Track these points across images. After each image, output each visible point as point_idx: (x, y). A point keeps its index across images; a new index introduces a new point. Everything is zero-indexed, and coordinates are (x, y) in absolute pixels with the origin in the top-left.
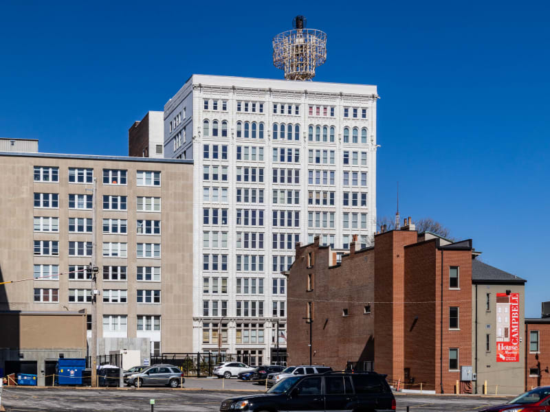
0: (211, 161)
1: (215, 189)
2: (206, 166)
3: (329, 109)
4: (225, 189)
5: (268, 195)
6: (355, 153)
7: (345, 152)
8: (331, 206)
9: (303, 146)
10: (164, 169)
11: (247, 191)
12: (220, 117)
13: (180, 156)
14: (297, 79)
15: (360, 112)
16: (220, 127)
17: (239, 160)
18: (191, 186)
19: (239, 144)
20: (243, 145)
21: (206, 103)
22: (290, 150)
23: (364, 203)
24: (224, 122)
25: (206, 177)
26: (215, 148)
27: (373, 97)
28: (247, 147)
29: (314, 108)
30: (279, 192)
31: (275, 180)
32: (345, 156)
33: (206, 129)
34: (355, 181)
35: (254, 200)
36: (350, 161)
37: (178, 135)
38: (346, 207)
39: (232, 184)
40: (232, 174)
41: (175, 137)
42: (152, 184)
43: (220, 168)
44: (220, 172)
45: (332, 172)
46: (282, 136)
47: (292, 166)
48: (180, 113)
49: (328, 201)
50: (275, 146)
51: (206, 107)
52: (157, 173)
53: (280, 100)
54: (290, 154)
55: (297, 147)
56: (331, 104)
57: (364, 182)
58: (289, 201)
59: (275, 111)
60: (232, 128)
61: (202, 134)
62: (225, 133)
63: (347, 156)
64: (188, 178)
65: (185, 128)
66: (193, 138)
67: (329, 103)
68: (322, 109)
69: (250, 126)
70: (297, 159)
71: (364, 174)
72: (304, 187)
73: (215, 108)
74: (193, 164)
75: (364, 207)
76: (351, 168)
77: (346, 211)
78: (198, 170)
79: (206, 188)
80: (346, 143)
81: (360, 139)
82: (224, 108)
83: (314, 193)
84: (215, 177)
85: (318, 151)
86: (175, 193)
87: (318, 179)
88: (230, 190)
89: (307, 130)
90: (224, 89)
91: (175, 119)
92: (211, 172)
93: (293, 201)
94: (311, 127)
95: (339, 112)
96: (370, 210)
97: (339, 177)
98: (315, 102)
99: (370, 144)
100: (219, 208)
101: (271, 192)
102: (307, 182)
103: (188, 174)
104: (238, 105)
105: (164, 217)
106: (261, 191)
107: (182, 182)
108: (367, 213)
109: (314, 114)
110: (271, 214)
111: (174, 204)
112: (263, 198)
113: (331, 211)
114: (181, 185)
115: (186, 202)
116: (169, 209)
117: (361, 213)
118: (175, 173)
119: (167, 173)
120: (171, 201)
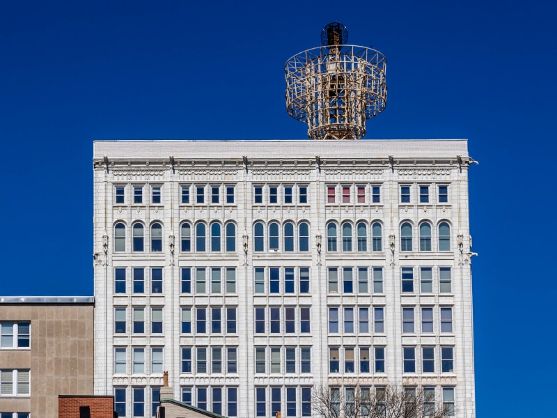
0: (129, 298)
1: (139, 349)
2: (120, 308)
3: (369, 188)
4: (158, 349)
5: (245, 358)
6: (426, 269)
7: (404, 269)
8: (378, 374)
9: (317, 262)
10: (35, 316)
11: (202, 351)
12: (145, 215)
15: (433, 192)
16: (147, 234)
17: (186, 294)
18: (91, 346)
19: (187, 264)
20: (194, 264)
21: (120, 192)
22: (289, 270)
24: (156, 225)
25: (120, 327)
26: (139, 273)
27: (460, 162)
28: (201, 269)
29: (338, 191)
30: (268, 351)
31: (260, 328)
32: (404, 276)
33: (120, 239)
34: (427, 324)
35: (217, 367)
36: (417, 285)
38: (409, 374)
39: (172, 339)
40: (171, 321)
42: (15, 346)
43: (147, 311)
44: (147, 318)
45: (379, 309)
46: (274, 244)
47: (295, 299)
49: (372, 365)
50: (260, 264)
51: (120, 199)
52: (24, 324)
53: (268, 177)
54: (290, 277)
55: (305, 264)
56: (372, 180)
57: (447, 324)
58: (290, 367)
59: (258, 200)
60: (170, 233)
61: (110, 249)
62: (157, 245)
63: (411, 276)
64: (85, 332)
66: (94, 258)
67: (368, 177)
68: (353, 189)
69: (208, 230)
70: (305, 287)
71: (446, 309)
72: (319, 339)
73: (138, 199)
74: (93, 304)
75: (448, 374)
76: (417, 298)
77: (410, 382)
78: (103, 318)
80: (407, 253)
81: (435, 242)
83: (341, 351)
85: (348, 269)
86: (58, 361)
87: (349, 323)
88: (167, 352)
89: (323, 231)
90: (156, 164)
92: (129, 318)
94: (331, 225)
95: (390, 193)
96: (460, 380)
97: (393, 317)
98: (339, 178)
99: (457, 251)
100: (145, 386)
101: (252, 351)
102: (325, 329)
103: (83, 324)
104: (184, 192)
105: (38, 405)
106: (232, 350)
107: (70, 339)
108: (454, 386)
109: (338, 200)
110: (253, 394)
111: (57, 381)
112: (235, 363)
113: (377, 384)
114: (69, 344)
115: (80, 377)
116: (45, 390)
117: (442, 386)
118: (58, 323)
119: (43, 323)
120: (51, 375)
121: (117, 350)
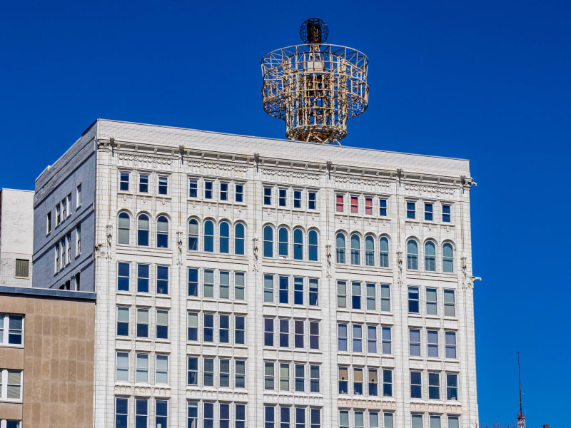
0: (132, 297)
1: (142, 355)
2: (123, 308)
3: (376, 200)
4: (163, 356)
5: (254, 372)
6: (431, 290)
7: (410, 288)
8: (387, 398)
9: (326, 273)
10: (30, 310)
11: (209, 361)
12: (153, 206)
13: (68, 284)
14: (312, 139)
15: (437, 210)
16: (153, 227)
17: (192, 297)
18: (90, 350)
19: (194, 264)
20: (201, 265)
21: (125, 178)
22: (299, 279)
23: (452, 394)
24: (163, 218)
25: (122, 329)
26: (143, 269)
27: (463, 182)
28: (209, 271)
29: (347, 199)
30: (277, 366)
31: (269, 340)
32: (411, 295)
33: (124, 229)
34: (433, 347)
35: (224, 380)
36: (423, 306)
37: (63, 240)
38: (416, 400)
39: (178, 347)
40: (178, 324)
41: (57, 245)
42: (6, 342)
43: (152, 312)
44: (153, 321)
45: (387, 328)
46: (283, 251)
47: (304, 312)
48: (70, 195)
49: (380, 388)
50: (269, 271)
51: (124, 186)
52: (16, 318)
53: (277, 179)
54: (299, 287)
55: (314, 275)
56: (380, 192)
57: (451, 350)
58: (300, 385)
59: (267, 201)
60: (178, 229)
61: (114, 240)
62: (163, 241)
63: (416, 296)
64: (85, 330)
65: (78, 227)
66: (96, 248)
67: (376, 189)
68: (361, 199)
69: (217, 229)
70: (314, 299)
71: (451, 333)
72: (328, 356)
73: (144, 188)
74: (94, 301)
75: (452, 402)
76: (423, 320)
77: (417, 409)
78: (105, 316)
79: (122, 354)
80: (412, 271)
81: (439, 263)
82: (163, 190)
83: (350, 370)
84: (142, 330)
85: (356, 284)
86: (55, 363)
87: (357, 341)
88: (173, 359)
89: (332, 241)
90: (164, 152)
91: (58, 206)
92: (133, 320)
93: (307, 385)
94: (340, 235)
95: (397, 208)
96: (465, 409)
97: (400, 338)
98: (349, 186)
99: (460, 274)
100: (149, 397)
101: (261, 365)
102: (335, 346)
103: (83, 322)
104: (192, 185)
105: (31, 413)
106: (241, 363)
107: (69, 339)
108: (459, 415)
109: (347, 210)
110: (262, 413)
111: (53, 386)
112: (243, 377)
113: (386, 408)
114: (67, 345)
115: (79, 382)
116: (40, 396)
117: (448, 415)
118: (56, 320)
119: (39, 318)
120: (46, 378)
121: (119, 355)
